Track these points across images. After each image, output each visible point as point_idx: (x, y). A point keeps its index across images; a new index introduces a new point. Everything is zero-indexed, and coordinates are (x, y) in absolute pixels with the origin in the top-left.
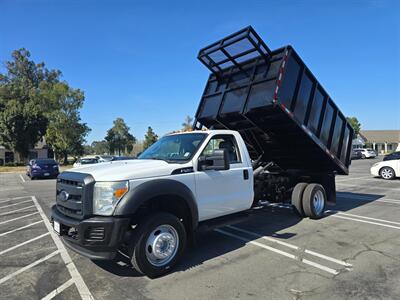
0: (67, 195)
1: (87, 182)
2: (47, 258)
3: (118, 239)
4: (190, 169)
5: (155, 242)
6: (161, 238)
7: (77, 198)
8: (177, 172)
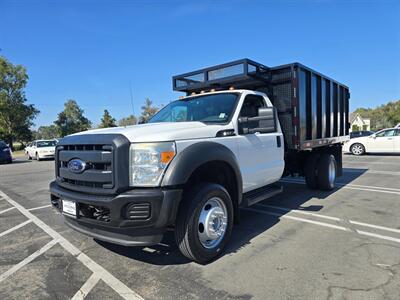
0: (84, 165)
1: (118, 144)
2: (43, 250)
3: (169, 216)
4: (231, 132)
5: (207, 219)
6: (213, 213)
7: (101, 166)
8: (220, 134)
